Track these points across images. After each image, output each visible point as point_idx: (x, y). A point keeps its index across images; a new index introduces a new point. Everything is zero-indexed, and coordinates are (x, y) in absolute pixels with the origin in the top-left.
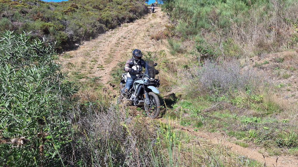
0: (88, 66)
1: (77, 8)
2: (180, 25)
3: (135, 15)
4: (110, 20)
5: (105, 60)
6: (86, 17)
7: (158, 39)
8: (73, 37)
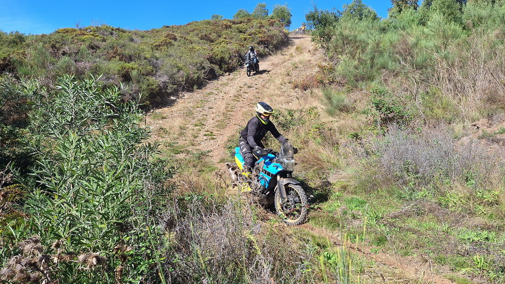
0: (189, 133)
1: (175, 39)
2: (344, 64)
3: (268, 48)
4: (226, 57)
5: (217, 124)
6: (189, 54)
7: (305, 88)
8: (167, 86)
